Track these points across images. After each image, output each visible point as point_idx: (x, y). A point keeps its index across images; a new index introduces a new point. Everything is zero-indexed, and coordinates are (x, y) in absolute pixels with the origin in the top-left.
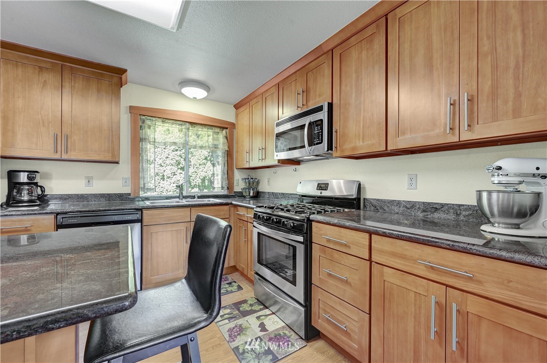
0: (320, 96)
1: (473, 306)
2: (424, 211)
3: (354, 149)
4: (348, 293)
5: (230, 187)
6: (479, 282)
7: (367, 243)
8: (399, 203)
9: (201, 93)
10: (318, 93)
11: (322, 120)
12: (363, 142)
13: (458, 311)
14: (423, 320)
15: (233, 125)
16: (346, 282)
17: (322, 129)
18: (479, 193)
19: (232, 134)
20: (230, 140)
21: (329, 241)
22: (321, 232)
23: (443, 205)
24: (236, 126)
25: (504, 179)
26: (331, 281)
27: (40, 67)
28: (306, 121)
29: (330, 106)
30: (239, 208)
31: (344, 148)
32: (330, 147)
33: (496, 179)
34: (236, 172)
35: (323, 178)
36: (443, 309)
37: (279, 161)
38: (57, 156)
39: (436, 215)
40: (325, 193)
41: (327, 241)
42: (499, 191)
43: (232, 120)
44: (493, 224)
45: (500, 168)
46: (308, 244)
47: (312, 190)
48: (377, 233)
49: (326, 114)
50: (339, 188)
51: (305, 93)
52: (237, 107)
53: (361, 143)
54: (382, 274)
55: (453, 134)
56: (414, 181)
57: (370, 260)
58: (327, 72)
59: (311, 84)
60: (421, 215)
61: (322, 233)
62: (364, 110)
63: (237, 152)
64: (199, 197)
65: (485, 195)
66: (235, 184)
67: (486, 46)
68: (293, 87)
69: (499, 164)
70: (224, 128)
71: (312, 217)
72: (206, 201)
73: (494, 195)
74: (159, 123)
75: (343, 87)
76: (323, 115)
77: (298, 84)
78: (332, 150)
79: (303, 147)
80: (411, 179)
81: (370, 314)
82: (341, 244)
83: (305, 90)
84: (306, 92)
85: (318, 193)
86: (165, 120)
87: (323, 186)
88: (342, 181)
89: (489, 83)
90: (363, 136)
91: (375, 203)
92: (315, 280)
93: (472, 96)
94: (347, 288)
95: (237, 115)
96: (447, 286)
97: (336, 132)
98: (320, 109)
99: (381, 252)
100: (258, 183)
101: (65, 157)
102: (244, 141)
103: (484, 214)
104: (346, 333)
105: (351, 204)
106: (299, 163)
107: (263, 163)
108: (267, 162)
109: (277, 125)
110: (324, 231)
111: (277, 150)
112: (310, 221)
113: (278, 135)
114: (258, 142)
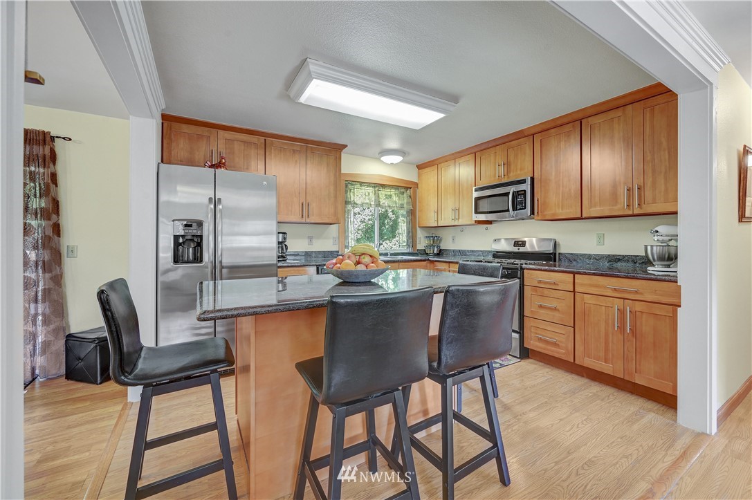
0: (521, 170)
1: (639, 307)
2: (610, 261)
3: (553, 215)
4: (557, 316)
6: (642, 294)
7: (572, 281)
8: (590, 257)
9: (397, 159)
10: (519, 167)
11: (525, 191)
12: (562, 210)
13: (630, 311)
14: (610, 321)
15: (416, 184)
16: (555, 309)
17: (525, 197)
18: (646, 246)
19: (415, 193)
20: (413, 199)
21: (540, 282)
22: (532, 277)
23: (624, 256)
24: (419, 186)
25: (661, 238)
26: (542, 311)
27: (294, 150)
28: (511, 190)
29: (532, 179)
30: (437, 263)
31: (545, 213)
32: (532, 212)
33: (656, 238)
34: (418, 229)
35: (520, 236)
36: (622, 312)
37: (476, 221)
38: (303, 221)
39: (619, 264)
40: (522, 249)
41: (538, 282)
42: (657, 246)
43: (415, 180)
44: (654, 266)
45: (657, 232)
48: (579, 273)
49: (529, 186)
51: (506, 166)
52: (420, 167)
53: (561, 211)
54: (583, 299)
55: (629, 209)
56: (602, 239)
57: (574, 291)
58: (529, 151)
59: (512, 158)
60: (607, 264)
61: (534, 278)
62: (563, 186)
63: (420, 210)
64: (392, 254)
65: (649, 248)
66: (418, 242)
67: (649, 157)
68: (492, 158)
69: (657, 229)
70: (407, 188)
71: (524, 266)
72: (399, 258)
73: (655, 248)
74: (358, 188)
75: (544, 166)
76: (526, 187)
77: (497, 157)
78: (533, 214)
79: (508, 210)
80: (600, 237)
81: (574, 327)
82: (550, 283)
83: (506, 162)
84: (507, 164)
85: (515, 249)
86: (361, 184)
87: (519, 243)
88: (534, 240)
89: (651, 179)
90: (562, 206)
91: (568, 256)
92: (526, 313)
93: (640, 186)
94: (557, 314)
95: (419, 176)
96: (624, 299)
97: (538, 200)
98: (523, 181)
99: (582, 285)
100: (441, 241)
101: (308, 221)
102: (429, 200)
103: (649, 260)
104: (555, 344)
105: (550, 258)
106: (489, 222)
107: (456, 223)
108: (460, 222)
109: (476, 190)
110: (535, 275)
111: (476, 212)
112: (522, 269)
113: (477, 199)
114: (449, 204)
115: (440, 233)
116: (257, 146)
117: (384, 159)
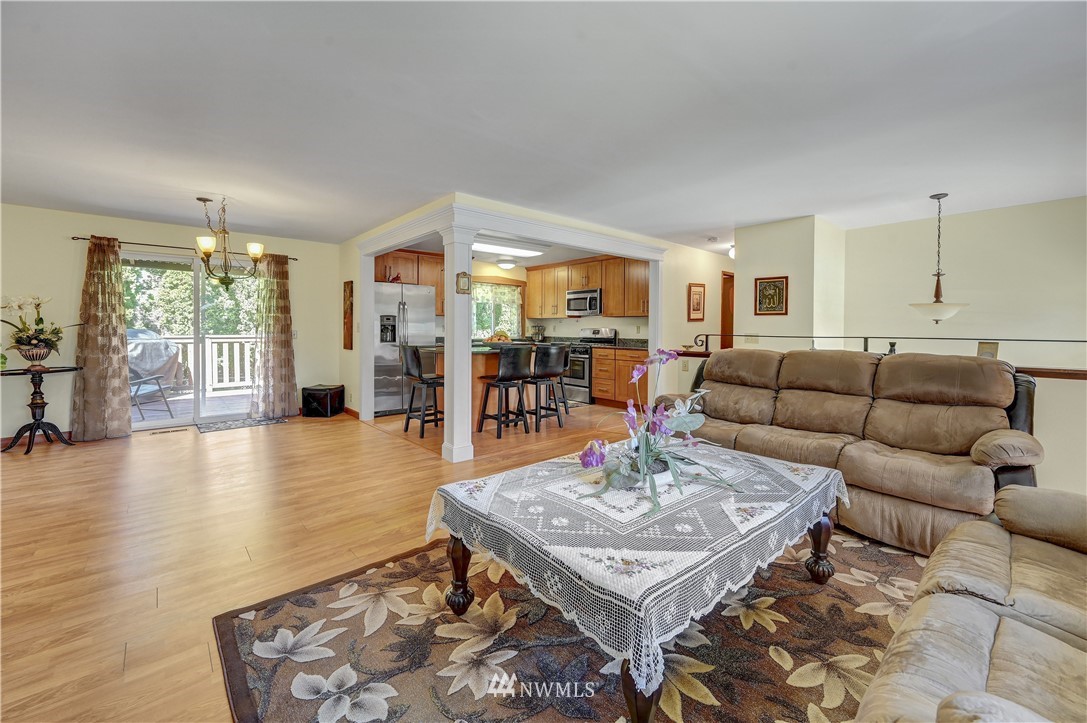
0: (594, 283)
2: (642, 343)
3: (613, 313)
5: (523, 333)
6: (640, 358)
7: (614, 353)
9: (511, 266)
10: (593, 281)
11: (596, 297)
12: (616, 310)
15: (526, 283)
16: (606, 371)
17: (596, 301)
19: (525, 291)
20: (523, 295)
24: (528, 283)
26: (600, 373)
28: (589, 296)
29: (601, 290)
31: (607, 311)
32: (601, 312)
34: (527, 321)
35: (596, 327)
37: (569, 316)
40: (598, 336)
41: (599, 356)
43: (525, 279)
46: (590, 359)
47: (589, 334)
48: (617, 349)
49: (599, 294)
50: (606, 333)
51: (587, 279)
52: (529, 269)
54: (619, 364)
56: (639, 330)
57: (615, 359)
58: (599, 271)
59: (590, 274)
60: (641, 345)
61: (597, 353)
63: (528, 305)
66: (527, 330)
68: (579, 271)
70: (518, 286)
71: (592, 345)
74: (479, 285)
75: (607, 282)
76: (597, 295)
77: (582, 272)
79: (588, 309)
80: (638, 328)
81: (615, 380)
82: (605, 356)
83: (587, 276)
85: (593, 336)
86: (482, 283)
87: (596, 332)
88: (607, 329)
90: (616, 308)
91: (623, 340)
92: (593, 375)
94: (607, 374)
95: (528, 276)
96: (634, 361)
97: (604, 303)
98: (596, 291)
99: (618, 355)
100: (544, 330)
102: (536, 299)
104: (607, 391)
105: (612, 341)
106: (580, 317)
107: (555, 316)
108: (558, 316)
109: (569, 293)
110: (599, 351)
111: (569, 309)
112: (591, 348)
113: (569, 300)
114: (550, 301)
115: (544, 324)
116: (412, 261)
117: (501, 265)
